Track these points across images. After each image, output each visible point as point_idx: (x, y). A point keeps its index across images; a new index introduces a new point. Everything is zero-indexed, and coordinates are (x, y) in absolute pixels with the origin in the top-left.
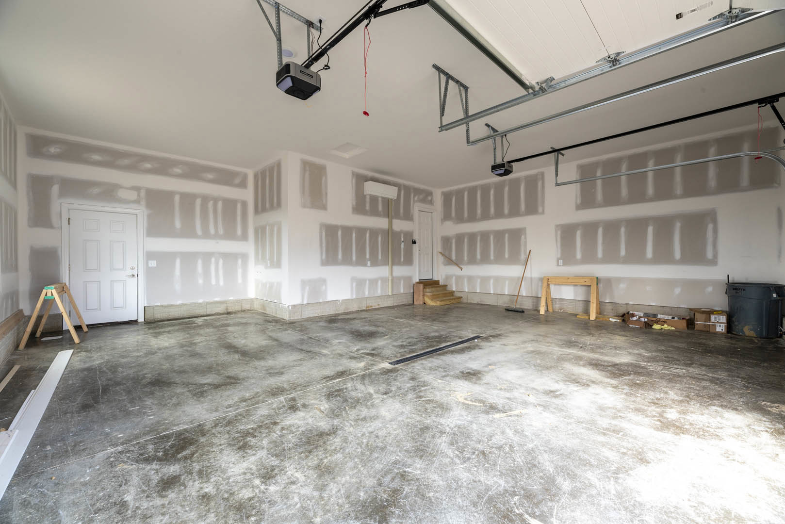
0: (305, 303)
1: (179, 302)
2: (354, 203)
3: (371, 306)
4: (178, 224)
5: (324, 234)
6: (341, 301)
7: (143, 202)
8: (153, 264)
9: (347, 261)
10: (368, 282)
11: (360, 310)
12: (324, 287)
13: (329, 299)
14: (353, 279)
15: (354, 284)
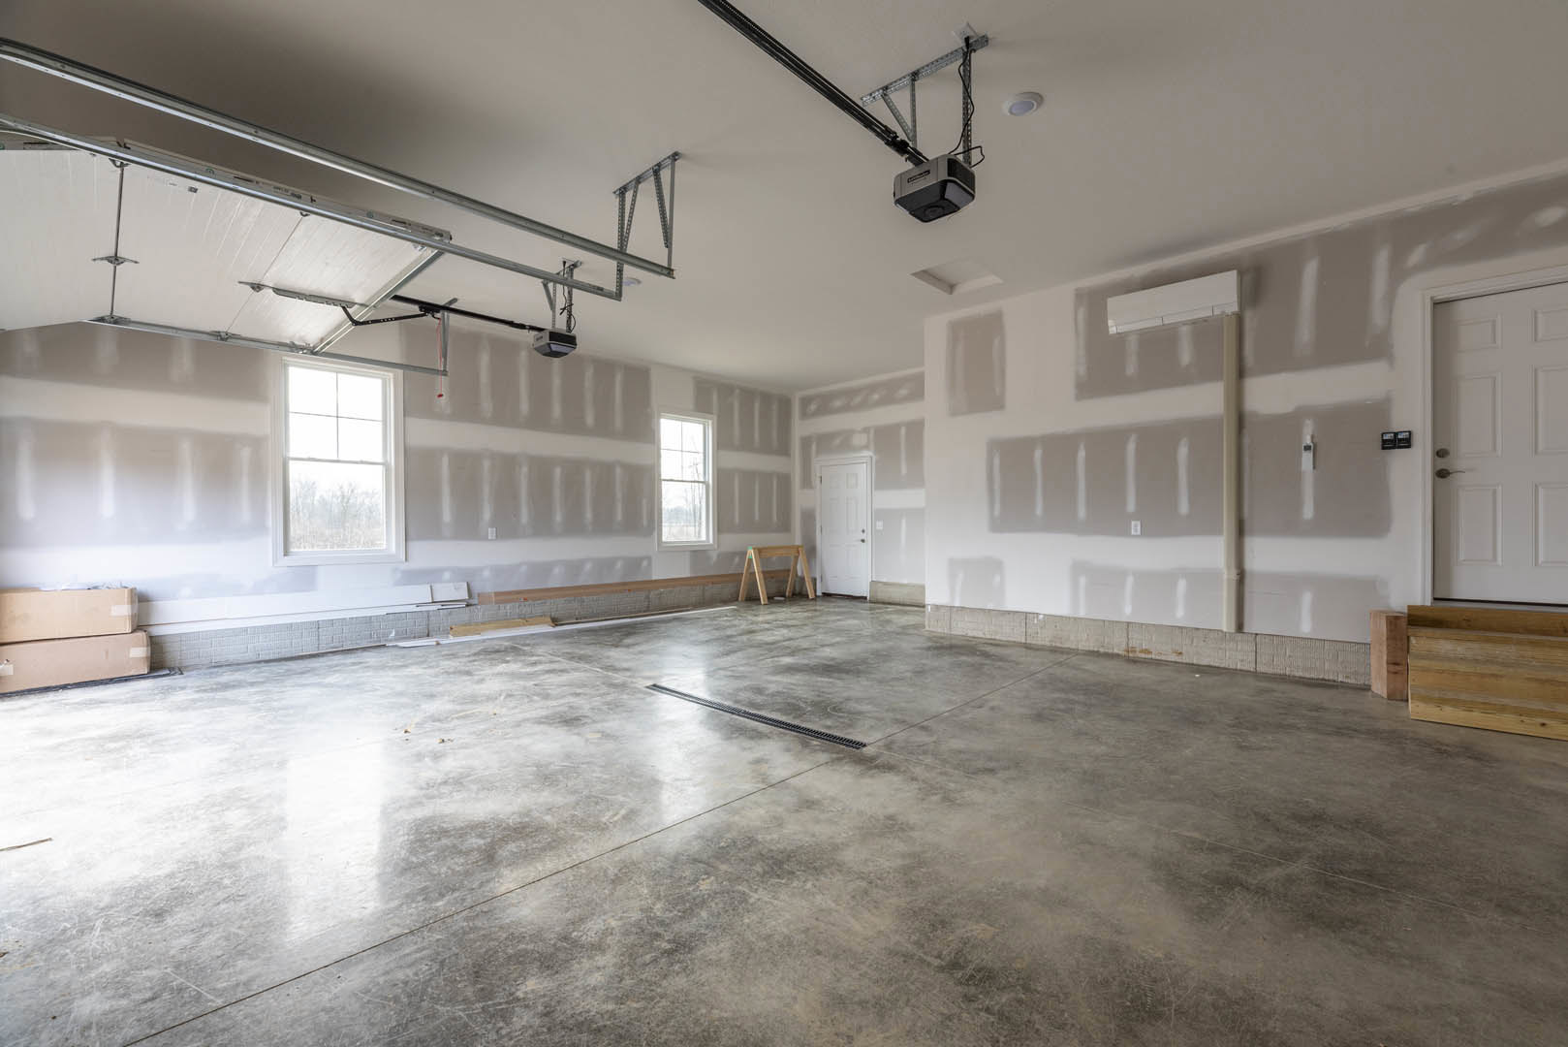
0: (957, 604)
1: (905, 582)
2: (1082, 370)
3: (1148, 652)
4: (904, 470)
5: (997, 462)
6: (1041, 617)
7: (872, 446)
8: (880, 525)
9: (1059, 520)
10: (1130, 580)
11: (1102, 650)
12: (997, 579)
13: (1011, 605)
14: (1078, 569)
15: (1083, 581)
